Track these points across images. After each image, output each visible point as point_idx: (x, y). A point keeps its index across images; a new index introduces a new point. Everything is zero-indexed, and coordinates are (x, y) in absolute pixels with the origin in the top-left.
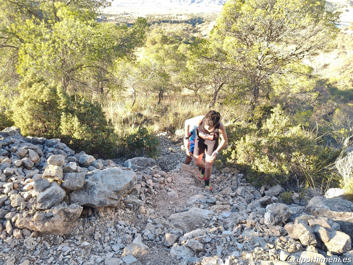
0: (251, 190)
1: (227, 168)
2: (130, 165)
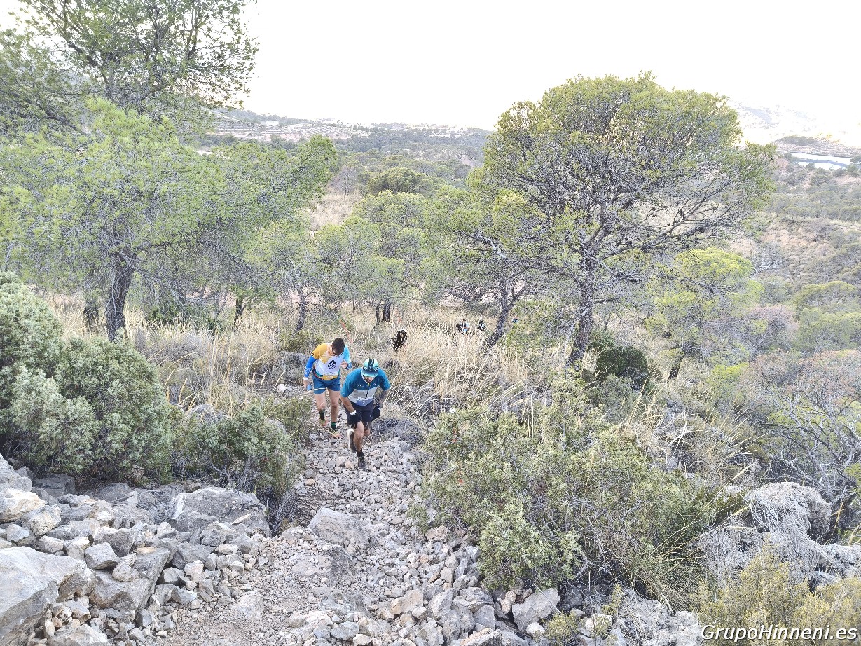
0: (474, 602)
1: (442, 527)
2: (179, 509)
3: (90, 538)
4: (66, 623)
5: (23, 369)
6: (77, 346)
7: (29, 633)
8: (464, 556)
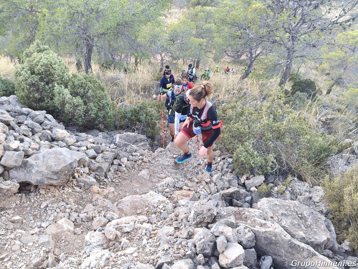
0: (229, 178)
2: (118, 140)
3: (87, 147)
4: (82, 175)
5: (56, 85)
6: (74, 76)
7: (70, 177)
8: (226, 162)
